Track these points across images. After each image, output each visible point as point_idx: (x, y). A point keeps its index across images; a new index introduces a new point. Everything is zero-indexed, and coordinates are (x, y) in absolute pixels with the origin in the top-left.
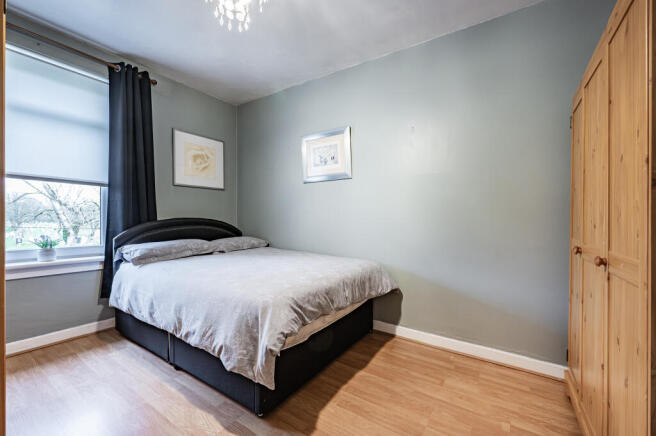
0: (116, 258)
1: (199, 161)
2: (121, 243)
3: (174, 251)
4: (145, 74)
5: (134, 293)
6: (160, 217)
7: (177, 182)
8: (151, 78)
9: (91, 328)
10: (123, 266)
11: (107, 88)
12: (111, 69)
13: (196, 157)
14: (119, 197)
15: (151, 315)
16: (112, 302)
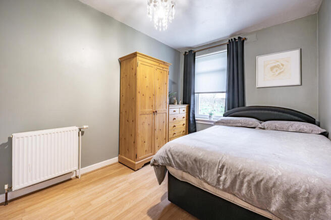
1: (275, 69)
3: (232, 122)
4: (239, 38)
7: (259, 86)
13: (272, 69)
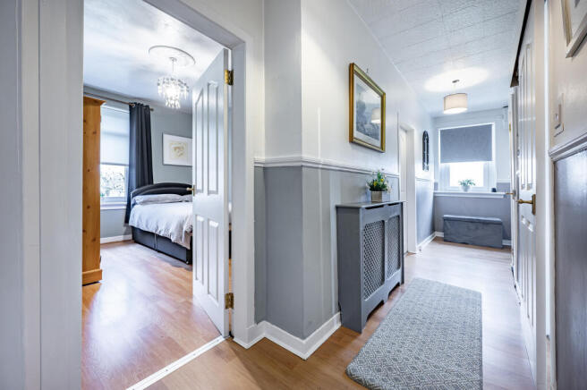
0: (132, 203)
1: (177, 150)
2: (135, 195)
4: (147, 106)
5: (140, 218)
6: (155, 182)
7: (165, 163)
8: (151, 107)
9: (121, 238)
10: (135, 206)
11: (128, 115)
12: (131, 107)
13: (175, 149)
14: (134, 172)
15: (147, 226)
16: (130, 224)
